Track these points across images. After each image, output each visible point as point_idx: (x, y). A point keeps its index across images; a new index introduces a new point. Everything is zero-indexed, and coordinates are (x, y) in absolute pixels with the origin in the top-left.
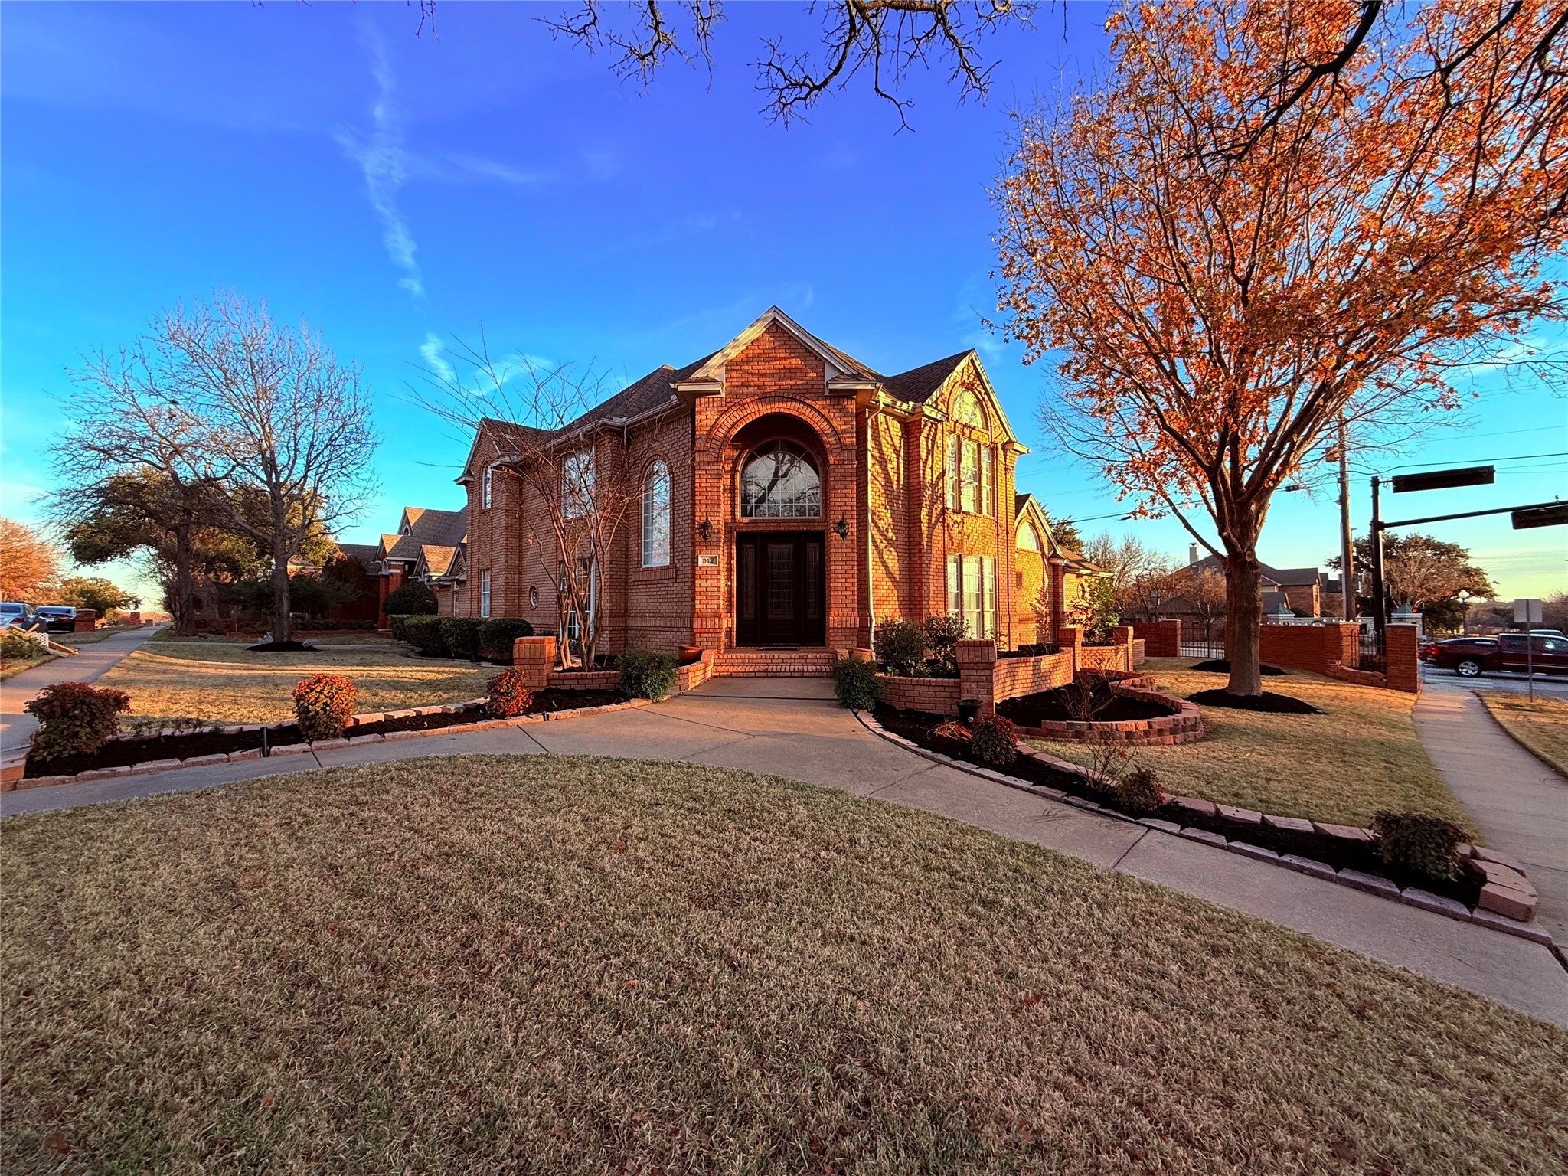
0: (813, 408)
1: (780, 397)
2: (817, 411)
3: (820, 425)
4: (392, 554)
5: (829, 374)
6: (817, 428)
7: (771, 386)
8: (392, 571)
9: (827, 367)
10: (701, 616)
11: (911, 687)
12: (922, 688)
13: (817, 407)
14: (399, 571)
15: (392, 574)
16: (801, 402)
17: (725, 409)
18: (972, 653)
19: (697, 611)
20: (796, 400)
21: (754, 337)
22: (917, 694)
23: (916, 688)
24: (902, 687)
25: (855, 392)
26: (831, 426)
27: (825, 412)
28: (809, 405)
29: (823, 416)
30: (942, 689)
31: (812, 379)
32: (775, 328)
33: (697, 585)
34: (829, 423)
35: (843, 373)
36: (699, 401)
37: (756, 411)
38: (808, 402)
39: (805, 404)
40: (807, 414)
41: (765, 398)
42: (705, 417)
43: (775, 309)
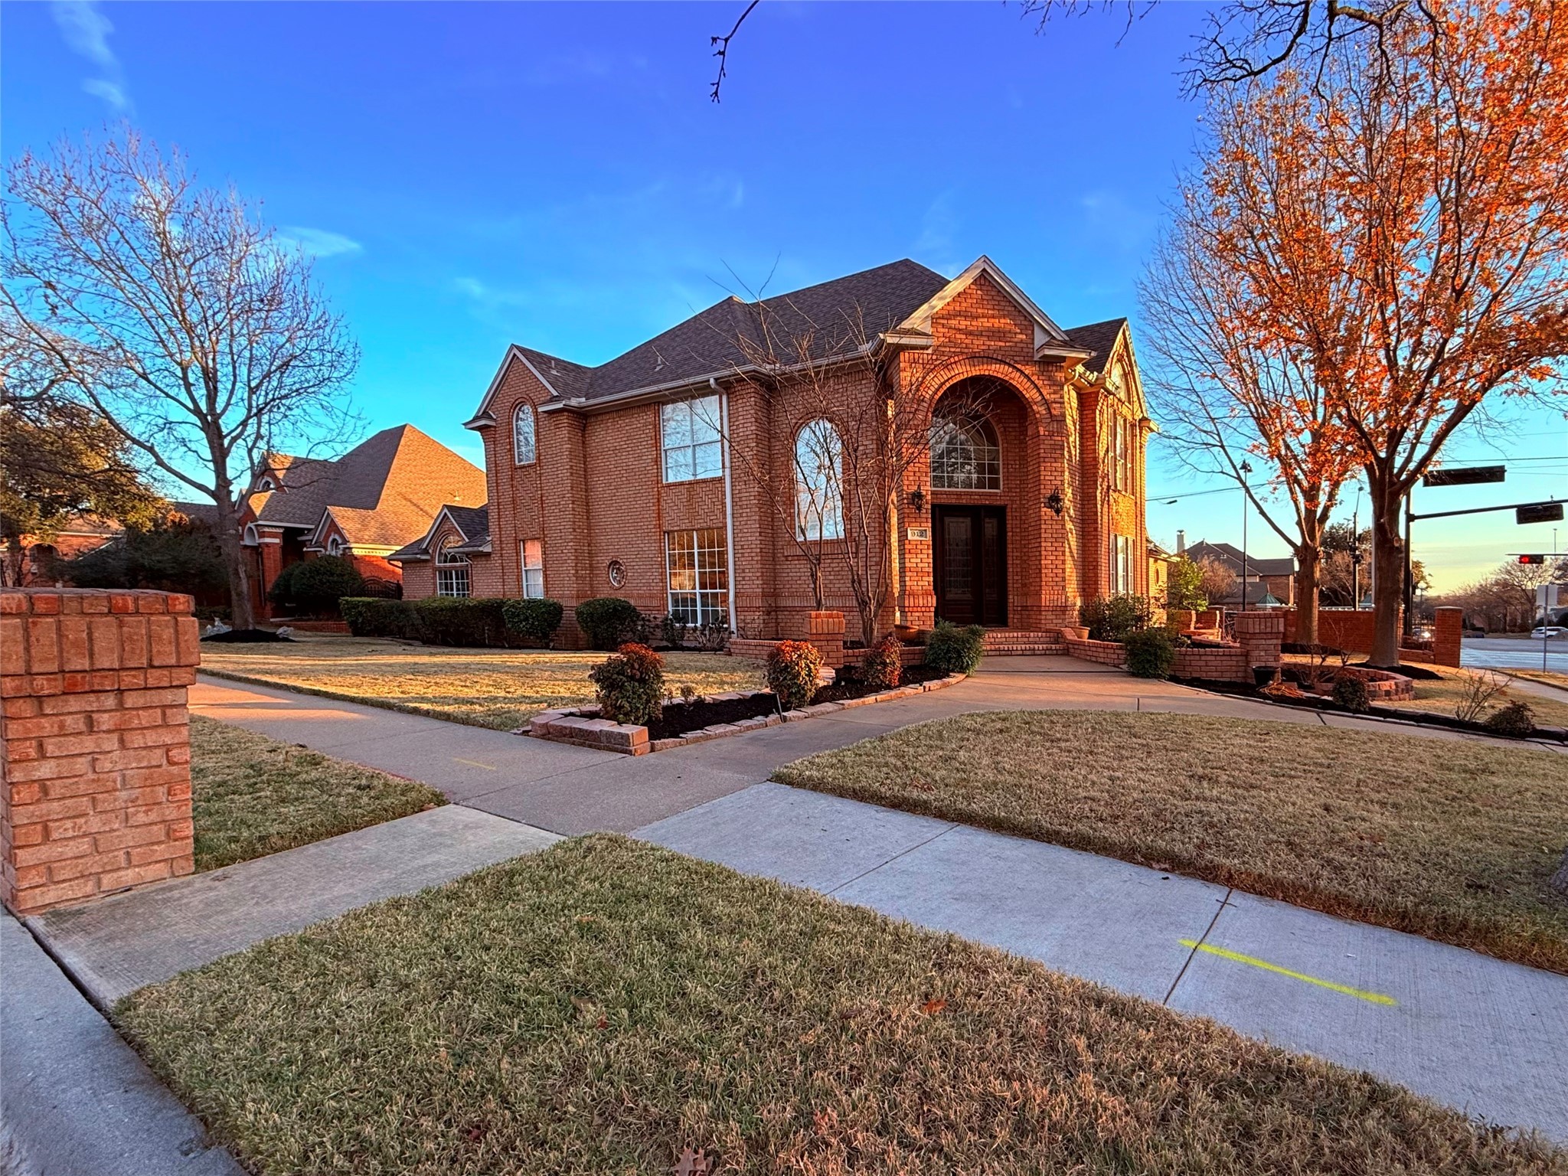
0: (1022, 372)
1: (990, 359)
2: (1026, 376)
3: (1031, 394)
4: (263, 517)
5: (1040, 339)
6: (1027, 396)
7: (979, 344)
8: (267, 540)
9: (1036, 329)
10: (913, 594)
11: (1198, 658)
12: (1209, 658)
13: (1027, 372)
14: (277, 541)
15: (267, 545)
16: (1009, 365)
17: (930, 368)
18: (1263, 624)
19: (908, 588)
20: (1005, 363)
21: (961, 289)
22: (1203, 663)
23: (1203, 658)
24: (1187, 658)
25: (1064, 359)
26: (1041, 394)
27: (1034, 378)
28: (1018, 370)
29: (1033, 382)
30: (1228, 658)
31: (1022, 341)
32: (984, 280)
33: (907, 560)
34: (1039, 390)
35: (1054, 338)
36: (904, 356)
37: (963, 371)
38: (1019, 366)
39: (1014, 367)
40: (1017, 381)
41: (974, 358)
42: (907, 375)
43: (986, 260)
